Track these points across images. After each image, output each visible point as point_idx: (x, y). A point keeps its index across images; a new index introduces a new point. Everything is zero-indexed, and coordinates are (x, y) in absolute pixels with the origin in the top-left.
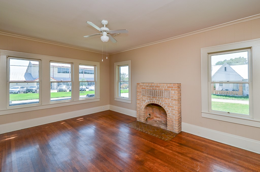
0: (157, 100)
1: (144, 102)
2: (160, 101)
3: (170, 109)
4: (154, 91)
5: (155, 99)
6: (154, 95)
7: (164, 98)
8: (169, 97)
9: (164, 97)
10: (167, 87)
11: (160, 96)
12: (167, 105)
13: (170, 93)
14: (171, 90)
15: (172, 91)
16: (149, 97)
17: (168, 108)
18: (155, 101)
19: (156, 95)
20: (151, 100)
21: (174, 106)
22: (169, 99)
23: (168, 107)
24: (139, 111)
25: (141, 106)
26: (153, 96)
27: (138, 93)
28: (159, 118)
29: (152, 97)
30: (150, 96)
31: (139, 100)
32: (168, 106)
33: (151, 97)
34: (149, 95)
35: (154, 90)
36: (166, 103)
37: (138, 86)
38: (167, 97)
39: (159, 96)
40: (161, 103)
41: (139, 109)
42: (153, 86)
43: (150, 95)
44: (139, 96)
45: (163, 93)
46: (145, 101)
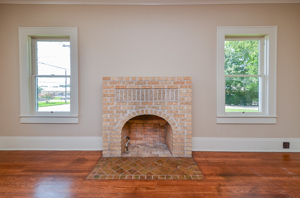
0: (153, 107)
1: (121, 114)
2: (160, 108)
3: (179, 120)
4: (147, 92)
5: (149, 107)
6: (147, 99)
7: (166, 103)
8: (176, 99)
9: (166, 100)
10: (173, 83)
11: (160, 99)
12: (172, 114)
13: (179, 93)
14: (181, 87)
15: (182, 89)
16: (135, 104)
17: (175, 119)
18: (149, 109)
19: (151, 99)
20: (140, 110)
21: (186, 114)
22: (177, 102)
23: (174, 117)
24: (109, 136)
25: (115, 124)
26: (143, 100)
27: (107, 98)
28: (141, 139)
29: (142, 103)
30: (136, 101)
31: (109, 112)
32: (174, 115)
33: (138, 103)
34: (134, 100)
35: (145, 90)
36: (171, 112)
37: (106, 83)
38: (172, 101)
39: (156, 99)
40: (160, 113)
41: (108, 132)
42: (145, 82)
43: (138, 100)
44: (108, 104)
45: (164, 93)
46: (126, 112)
